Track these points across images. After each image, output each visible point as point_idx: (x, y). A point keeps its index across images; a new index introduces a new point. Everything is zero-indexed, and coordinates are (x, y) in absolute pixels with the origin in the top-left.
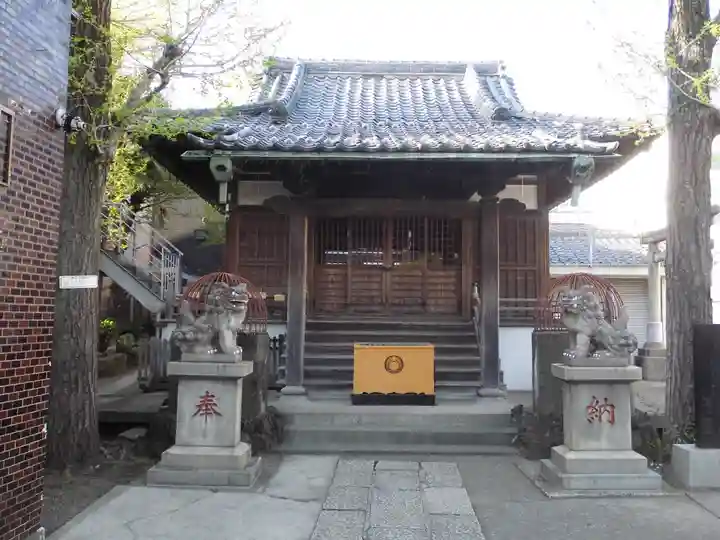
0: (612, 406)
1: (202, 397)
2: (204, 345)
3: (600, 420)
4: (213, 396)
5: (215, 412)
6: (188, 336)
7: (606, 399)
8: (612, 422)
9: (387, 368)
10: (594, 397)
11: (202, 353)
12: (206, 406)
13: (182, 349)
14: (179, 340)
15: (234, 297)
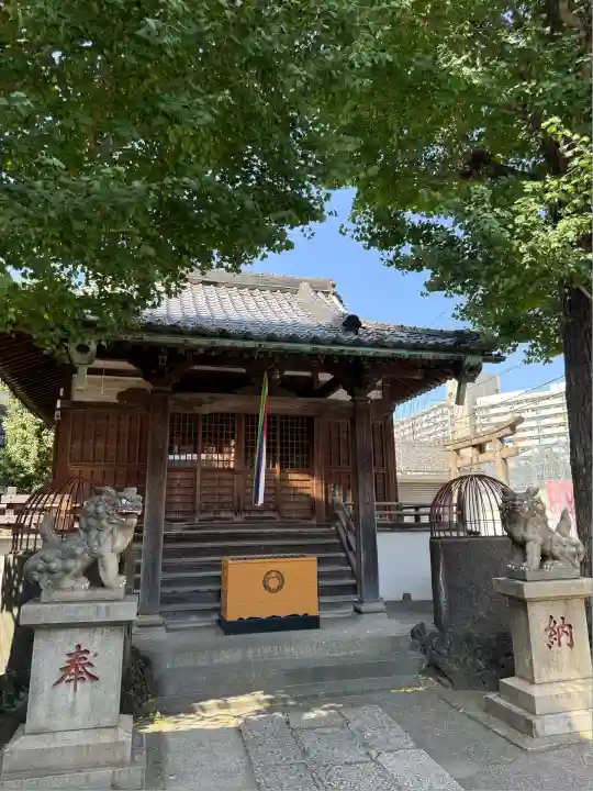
0: (570, 626)
1: (70, 655)
2: (76, 576)
3: (560, 644)
4: (87, 652)
5: (91, 676)
6: (54, 565)
7: (563, 618)
8: (571, 645)
9: (266, 587)
10: (551, 617)
11: (73, 589)
12: (77, 668)
13: (42, 585)
14: (40, 572)
15: (125, 506)
